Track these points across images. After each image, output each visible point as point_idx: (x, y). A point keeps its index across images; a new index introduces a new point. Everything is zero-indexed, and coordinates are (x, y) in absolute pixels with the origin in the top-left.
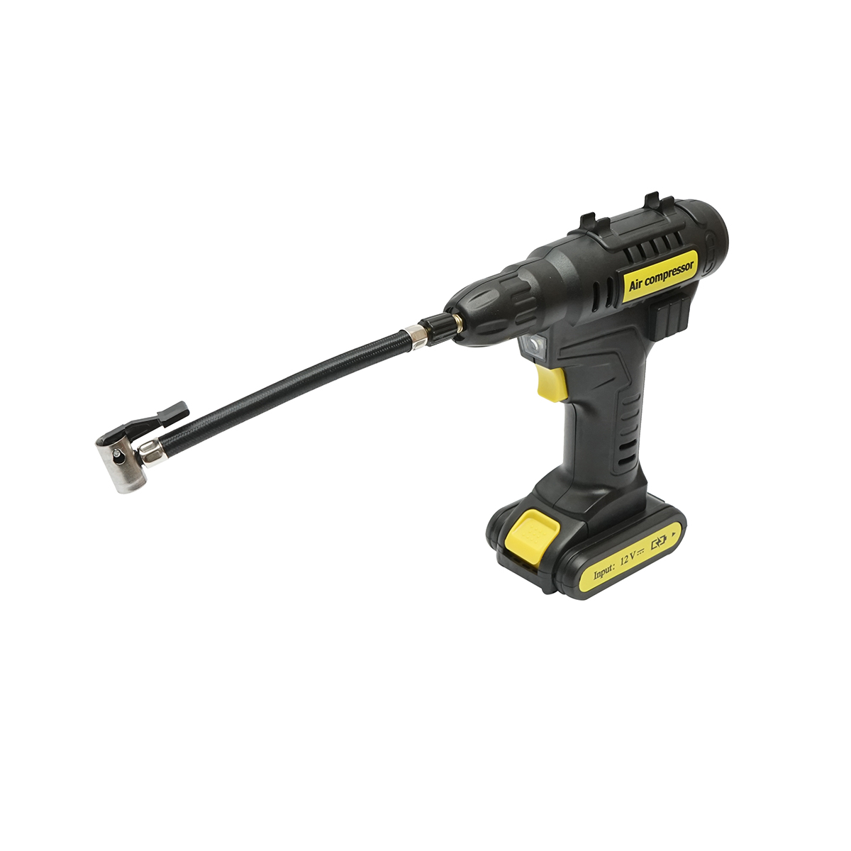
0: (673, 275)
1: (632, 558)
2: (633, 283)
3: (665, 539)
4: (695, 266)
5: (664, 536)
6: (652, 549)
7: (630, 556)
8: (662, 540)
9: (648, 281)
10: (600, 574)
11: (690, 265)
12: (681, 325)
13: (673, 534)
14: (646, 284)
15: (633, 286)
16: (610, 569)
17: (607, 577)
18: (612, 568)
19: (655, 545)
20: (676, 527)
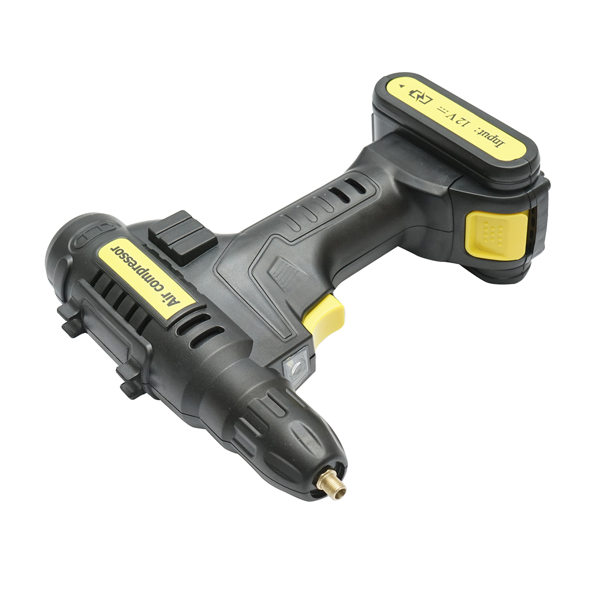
0: (136, 263)
1: (454, 115)
2: (169, 305)
3: (412, 92)
4: (114, 244)
5: (410, 95)
6: (431, 99)
7: (455, 119)
8: (415, 95)
9: (158, 287)
10: (495, 139)
11: (116, 250)
12: (183, 219)
13: (402, 86)
14: (163, 287)
15: (173, 302)
16: (482, 133)
17: (494, 131)
18: (480, 131)
19: (426, 99)
20: (393, 88)
